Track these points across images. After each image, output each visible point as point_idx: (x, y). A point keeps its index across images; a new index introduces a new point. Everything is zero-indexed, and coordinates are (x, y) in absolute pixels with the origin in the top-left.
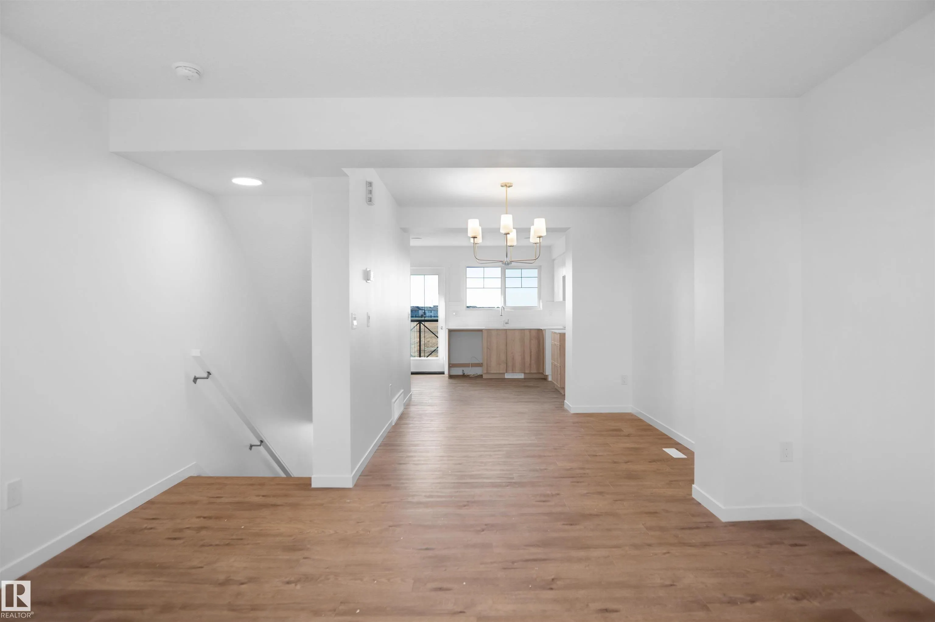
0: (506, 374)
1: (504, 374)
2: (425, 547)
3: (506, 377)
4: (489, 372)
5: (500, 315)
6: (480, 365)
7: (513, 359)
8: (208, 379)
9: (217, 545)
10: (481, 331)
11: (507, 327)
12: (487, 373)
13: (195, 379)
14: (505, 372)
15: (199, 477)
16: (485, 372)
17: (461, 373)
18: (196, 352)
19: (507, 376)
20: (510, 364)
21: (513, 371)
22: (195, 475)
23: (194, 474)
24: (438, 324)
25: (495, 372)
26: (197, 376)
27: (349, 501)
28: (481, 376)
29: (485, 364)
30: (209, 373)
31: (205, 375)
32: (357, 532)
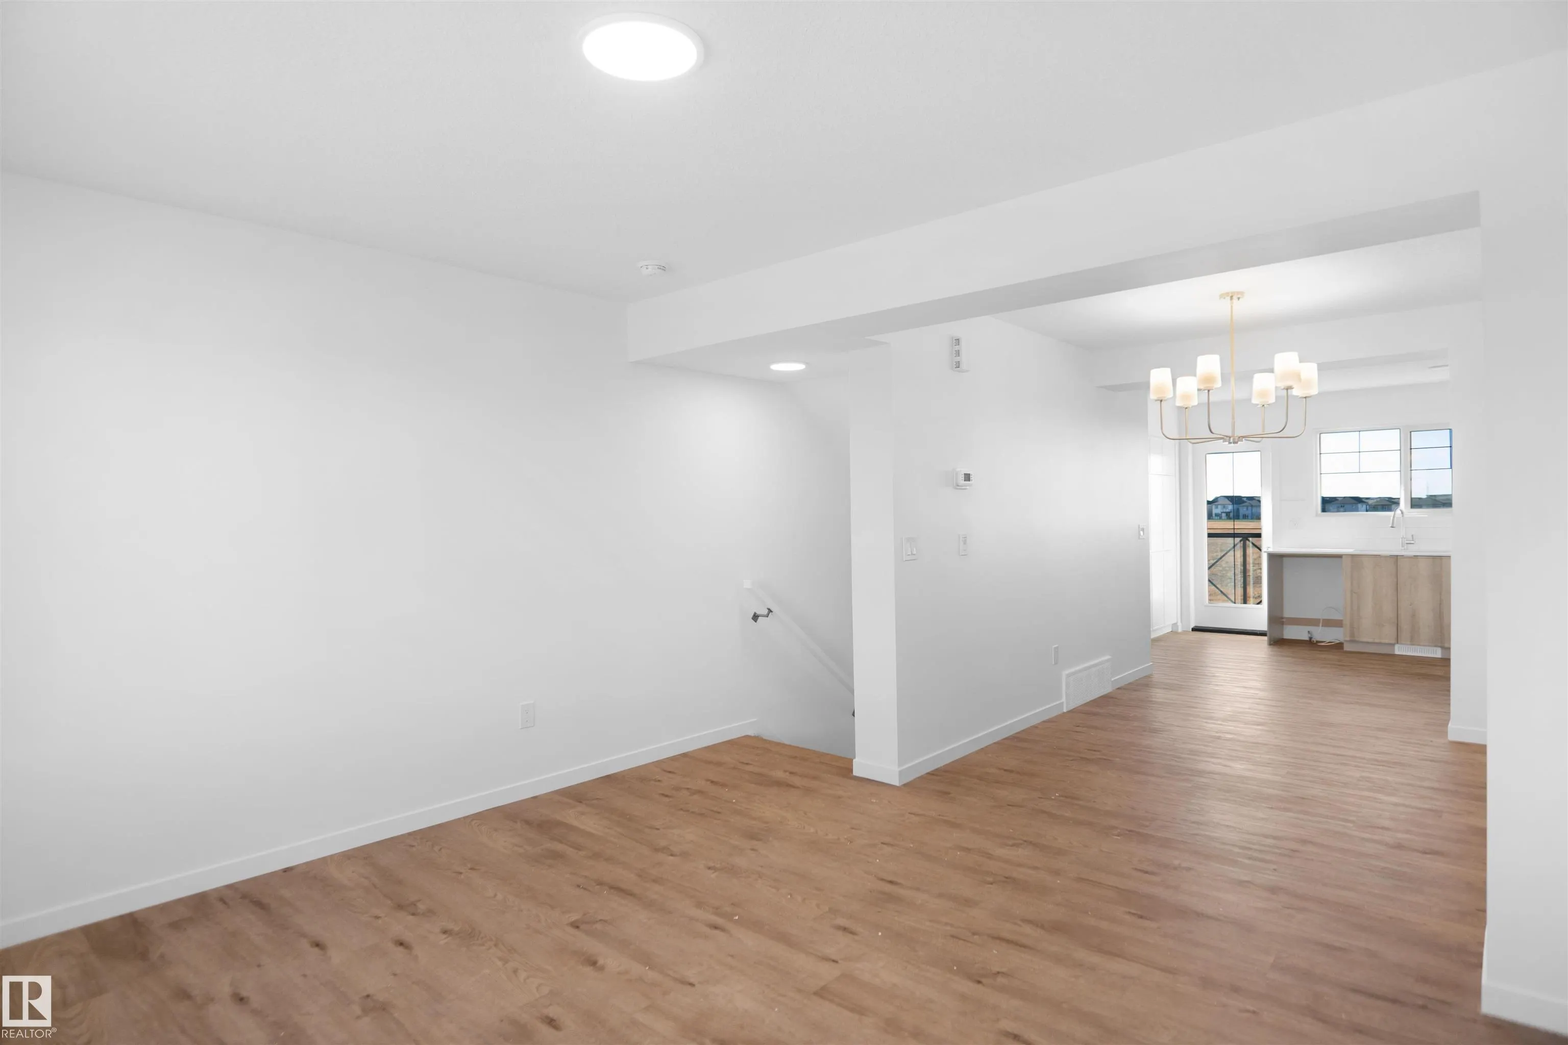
0: (1397, 647)
1: (1393, 645)
2: (890, 878)
3: (1397, 652)
4: (1357, 639)
5: (1390, 526)
6: (1338, 624)
7: (1414, 616)
8: (767, 617)
9: (693, 812)
10: (1339, 556)
11: (1411, 551)
12: (1352, 641)
13: (755, 617)
14: (1393, 641)
15: (757, 738)
16: (1348, 639)
17: (1305, 637)
18: (747, 584)
19: (1399, 650)
20: (1405, 626)
21: (1413, 641)
22: (753, 735)
23: (751, 733)
24: (1261, 540)
25: (1370, 640)
26: (758, 613)
27: (875, 801)
28: (1339, 646)
29: (1347, 622)
30: (770, 611)
31: (766, 612)
32: (839, 839)
